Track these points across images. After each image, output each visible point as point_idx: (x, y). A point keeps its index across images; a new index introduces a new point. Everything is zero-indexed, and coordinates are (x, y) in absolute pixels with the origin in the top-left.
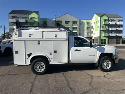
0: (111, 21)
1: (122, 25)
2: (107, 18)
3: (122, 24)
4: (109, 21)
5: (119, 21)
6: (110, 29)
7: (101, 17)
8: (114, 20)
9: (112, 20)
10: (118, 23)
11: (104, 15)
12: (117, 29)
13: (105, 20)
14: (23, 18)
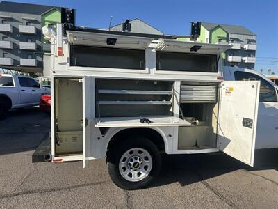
0: (232, 42)
1: (255, 51)
2: (224, 35)
3: (255, 49)
4: (227, 42)
5: (249, 41)
6: (230, 59)
7: (211, 31)
8: (238, 40)
9: (234, 40)
10: (246, 47)
11: (219, 27)
12: (244, 58)
13: (220, 39)
14: (29, 22)
